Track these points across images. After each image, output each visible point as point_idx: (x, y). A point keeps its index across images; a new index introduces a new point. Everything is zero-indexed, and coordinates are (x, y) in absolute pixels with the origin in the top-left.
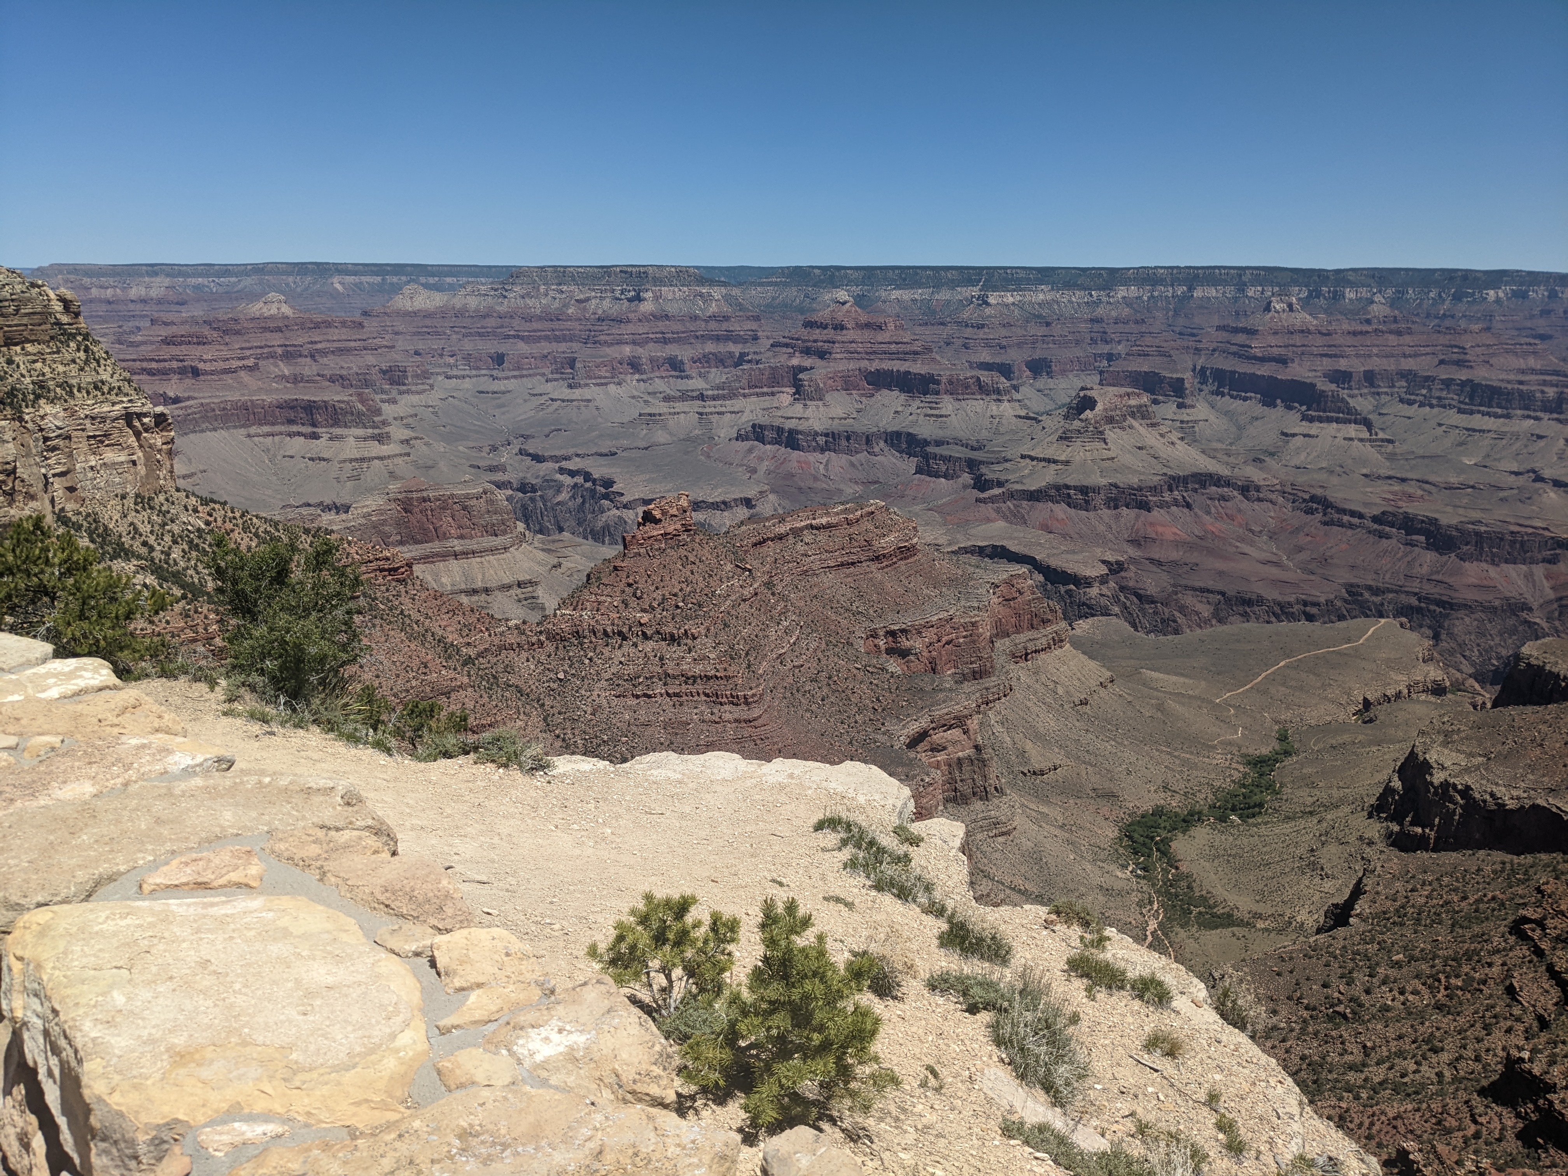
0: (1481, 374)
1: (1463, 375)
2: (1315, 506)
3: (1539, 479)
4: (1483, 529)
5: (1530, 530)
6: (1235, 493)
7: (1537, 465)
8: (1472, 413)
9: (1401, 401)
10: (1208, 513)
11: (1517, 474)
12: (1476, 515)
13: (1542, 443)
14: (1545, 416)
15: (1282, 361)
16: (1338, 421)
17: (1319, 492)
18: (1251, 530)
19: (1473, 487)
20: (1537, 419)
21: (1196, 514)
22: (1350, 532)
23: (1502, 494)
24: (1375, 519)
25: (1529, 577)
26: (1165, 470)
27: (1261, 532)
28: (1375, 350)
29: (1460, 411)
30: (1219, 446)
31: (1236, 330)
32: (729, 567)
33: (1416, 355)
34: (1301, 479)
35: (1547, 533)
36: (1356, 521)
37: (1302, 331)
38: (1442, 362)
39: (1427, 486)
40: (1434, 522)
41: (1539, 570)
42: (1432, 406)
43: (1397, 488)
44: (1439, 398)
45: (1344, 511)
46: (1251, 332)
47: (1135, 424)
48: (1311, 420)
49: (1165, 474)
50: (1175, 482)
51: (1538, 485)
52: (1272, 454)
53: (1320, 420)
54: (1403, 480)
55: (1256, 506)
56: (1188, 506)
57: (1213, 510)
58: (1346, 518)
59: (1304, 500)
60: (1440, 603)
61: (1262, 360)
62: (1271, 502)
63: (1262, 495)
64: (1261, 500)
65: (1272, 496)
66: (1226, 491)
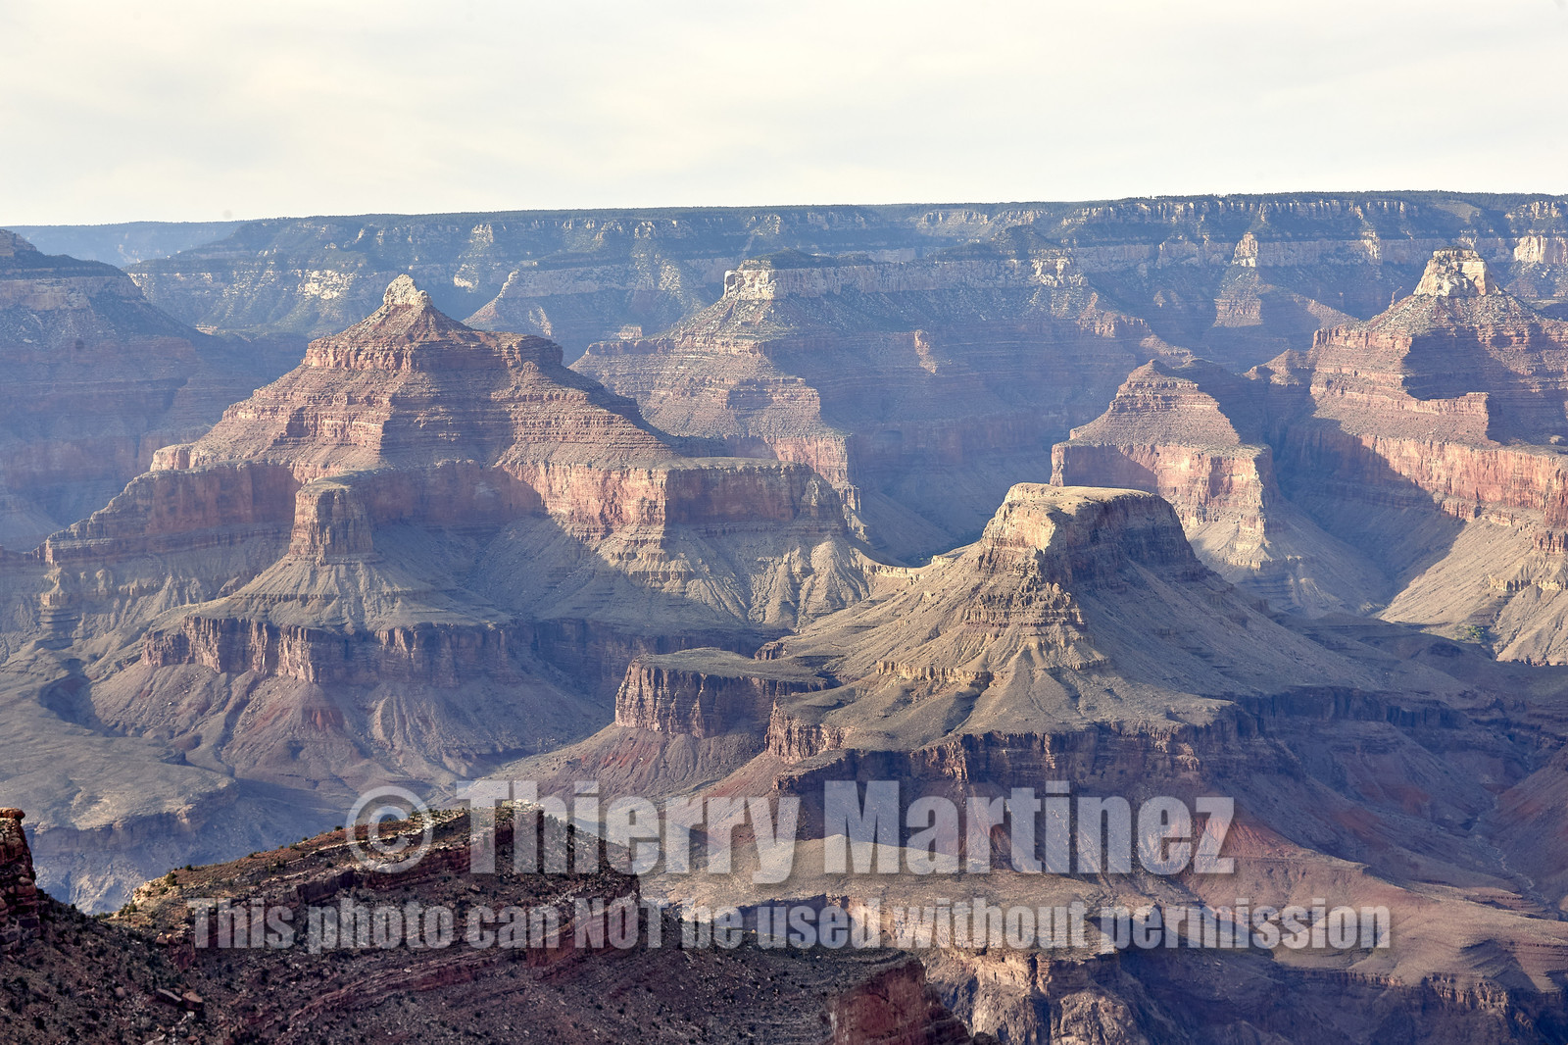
6: (1398, 734)
10: (1340, 785)
18: (1441, 822)
26: (1229, 685)
27: (1467, 825)
32: (140, 1001)
49: (1230, 695)
50: (1254, 713)
55: (1451, 761)
56: (1291, 771)
57: (1351, 778)
62: (1482, 748)
63: (1459, 734)
64: (1465, 746)
65: (1484, 736)
66: (1373, 727)
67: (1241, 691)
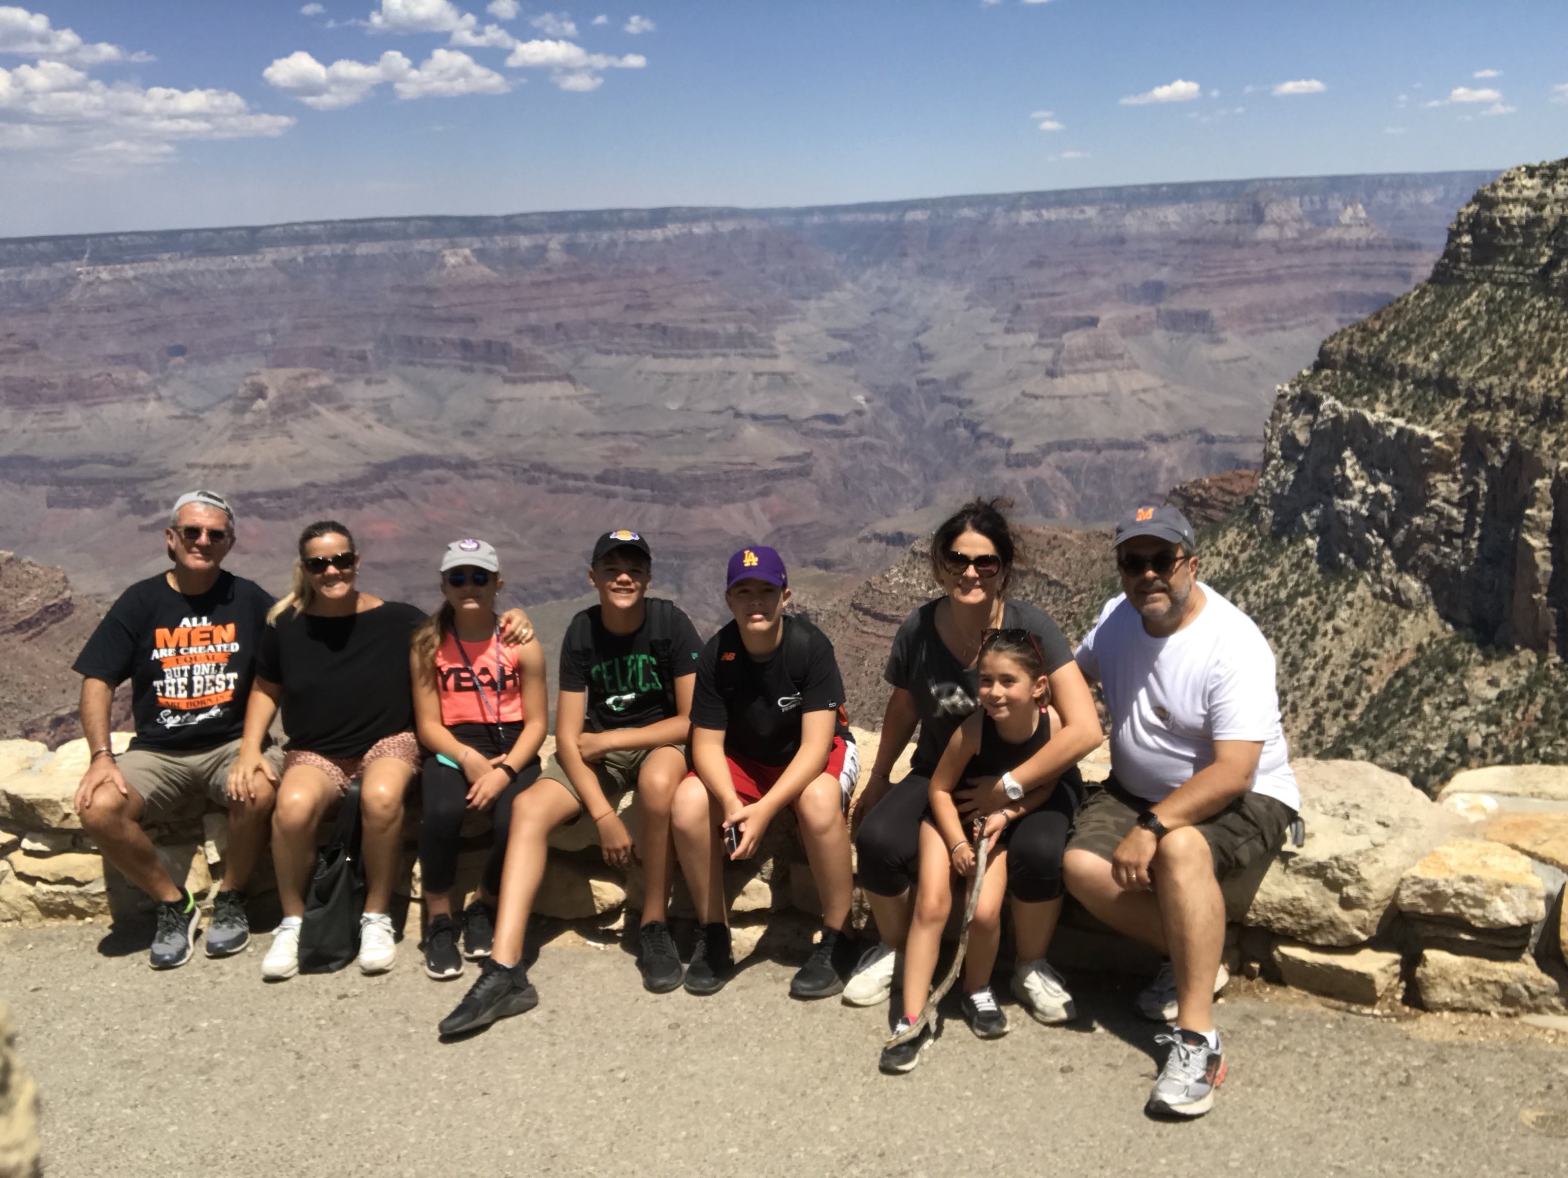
0: (664, 316)
1: (649, 319)
2: (537, 474)
3: (738, 415)
4: (699, 473)
5: (740, 467)
6: (451, 474)
7: (734, 402)
8: (666, 356)
9: (599, 351)
10: (426, 500)
11: (719, 412)
12: (690, 460)
13: (733, 380)
14: (730, 351)
15: (471, 320)
16: (540, 379)
17: (537, 459)
18: (474, 512)
19: (682, 432)
20: (724, 356)
21: (414, 505)
22: (577, 497)
23: (708, 435)
24: (600, 479)
25: (748, 514)
26: (367, 459)
27: (487, 512)
28: (562, 301)
29: (655, 356)
30: (422, 422)
31: (413, 291)
33: (602, 303)
34: (517, 447)
35: (755, 468)
36: (581, 484)
37: (484, 286)
38: (628, 307)
39: (640, 438)
40: (653, 472)
41: (755, 505)
42: (628, 354)
43: (612, 443)
44: (634, 345)
45: (565, 476)
46: (430, 291)
47: (321, 409)
48: (514, 381)
49: (368, 464)
50: (382, 471)
51: (739, 421)
52: (482, 424)
53: (524, 381)
54: (615, 434)
55: (477, 484)
56: (403, 496)
57: (431, 496)
58: (571, 483)
59: (525, 470)
60: (676, 554)
61: (450, 321)
62: (491, 477)
63: (480, 471)
64: (480, 477)
65: (491, 471)
66: (440, 472)
67: (373, 460)
